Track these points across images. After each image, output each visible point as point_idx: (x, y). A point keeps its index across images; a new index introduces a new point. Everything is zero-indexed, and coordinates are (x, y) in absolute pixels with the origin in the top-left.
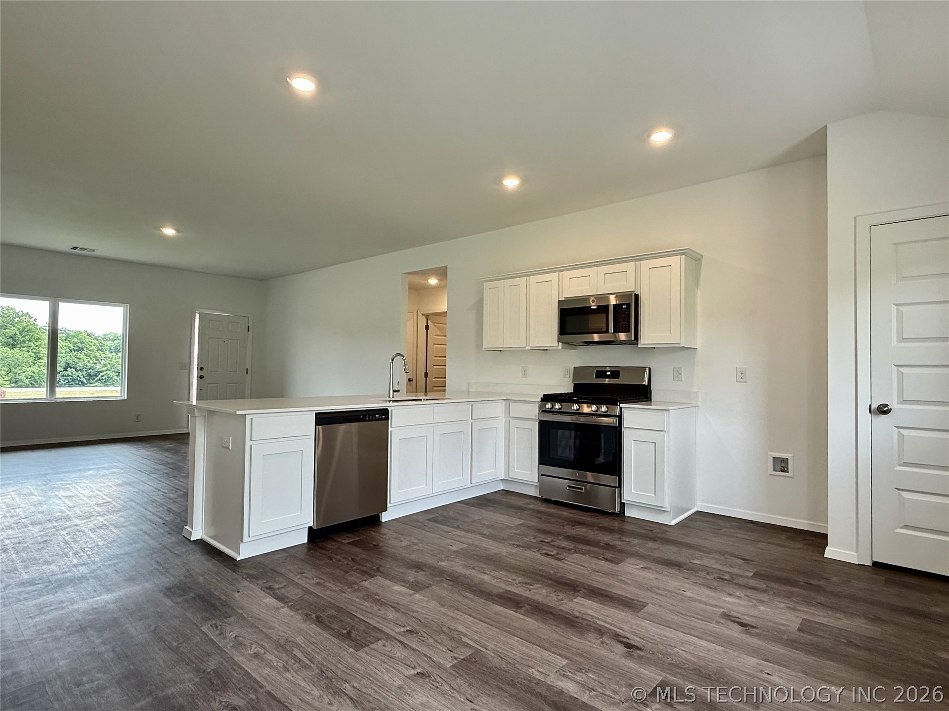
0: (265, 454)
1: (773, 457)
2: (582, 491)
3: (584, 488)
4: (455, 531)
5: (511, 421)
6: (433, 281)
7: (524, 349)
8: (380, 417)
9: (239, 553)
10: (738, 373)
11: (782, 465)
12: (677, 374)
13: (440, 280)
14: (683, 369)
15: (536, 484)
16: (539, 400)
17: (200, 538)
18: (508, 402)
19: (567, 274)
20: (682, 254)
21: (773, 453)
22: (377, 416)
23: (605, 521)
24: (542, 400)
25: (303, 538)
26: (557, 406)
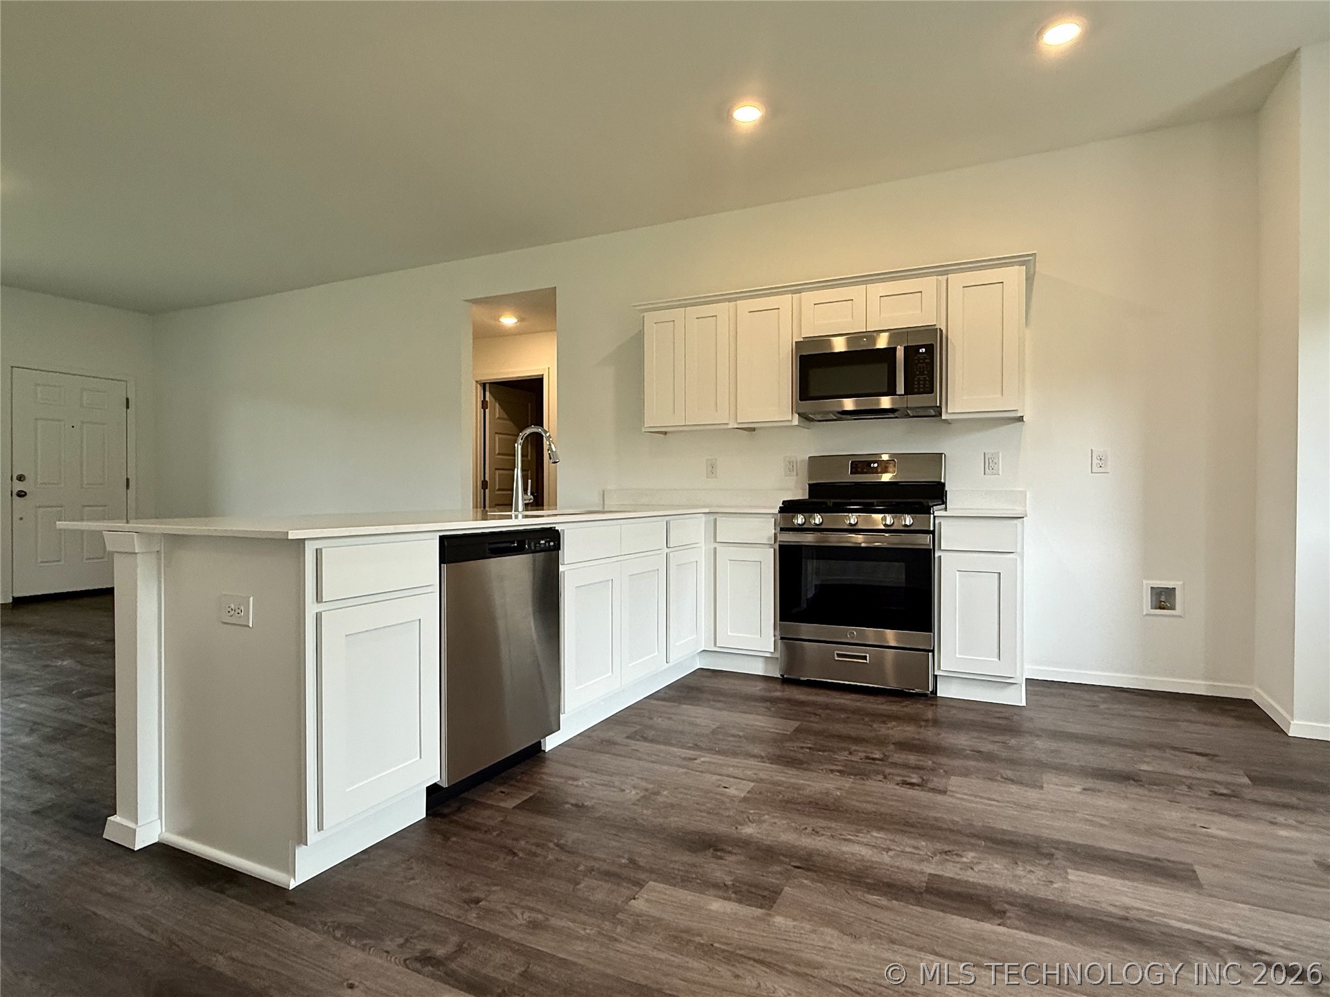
0: (347, 634)
1: (1151, 588)
2: (865, 661)
3: (868, 655)
4: (704, 756)
5: (720, 548)
6: (509, 320)
7: (726, 427)
8: (547, 544)
9: (293, 873)
10: (1094, 457)
11: (1163, 599)
12: (989, 464)
13: (521, 320)
14: (1000, 454)
15: (768, 655)
16: (777, 511)
17: (155, 840)
18: (712, 518)
19: (809, 297)
20: (1021, 264)
21: (1151, 582)
22: (543, 542)
23: (909, 708)
24: (782, 510)
25: (418, 811)
26: (818, 519)
